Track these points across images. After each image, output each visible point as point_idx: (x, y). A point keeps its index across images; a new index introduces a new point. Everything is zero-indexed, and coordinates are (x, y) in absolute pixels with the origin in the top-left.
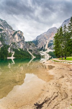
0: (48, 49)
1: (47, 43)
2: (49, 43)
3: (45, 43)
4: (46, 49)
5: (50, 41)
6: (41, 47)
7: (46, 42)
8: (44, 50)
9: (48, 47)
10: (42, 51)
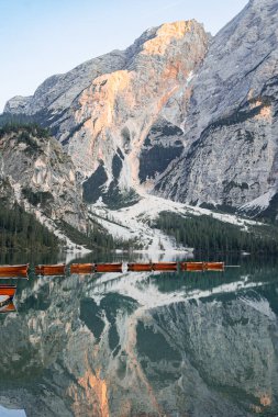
0: (140, 190)
1: (136, 146)
2: (147, 142)
3: (118, 142)
4: (132, 192)
5: (154, 129)
6: (89, 174)
7: (126, 137)
8: (117, 200)
9: (142, 178)
10: (100, 202)
